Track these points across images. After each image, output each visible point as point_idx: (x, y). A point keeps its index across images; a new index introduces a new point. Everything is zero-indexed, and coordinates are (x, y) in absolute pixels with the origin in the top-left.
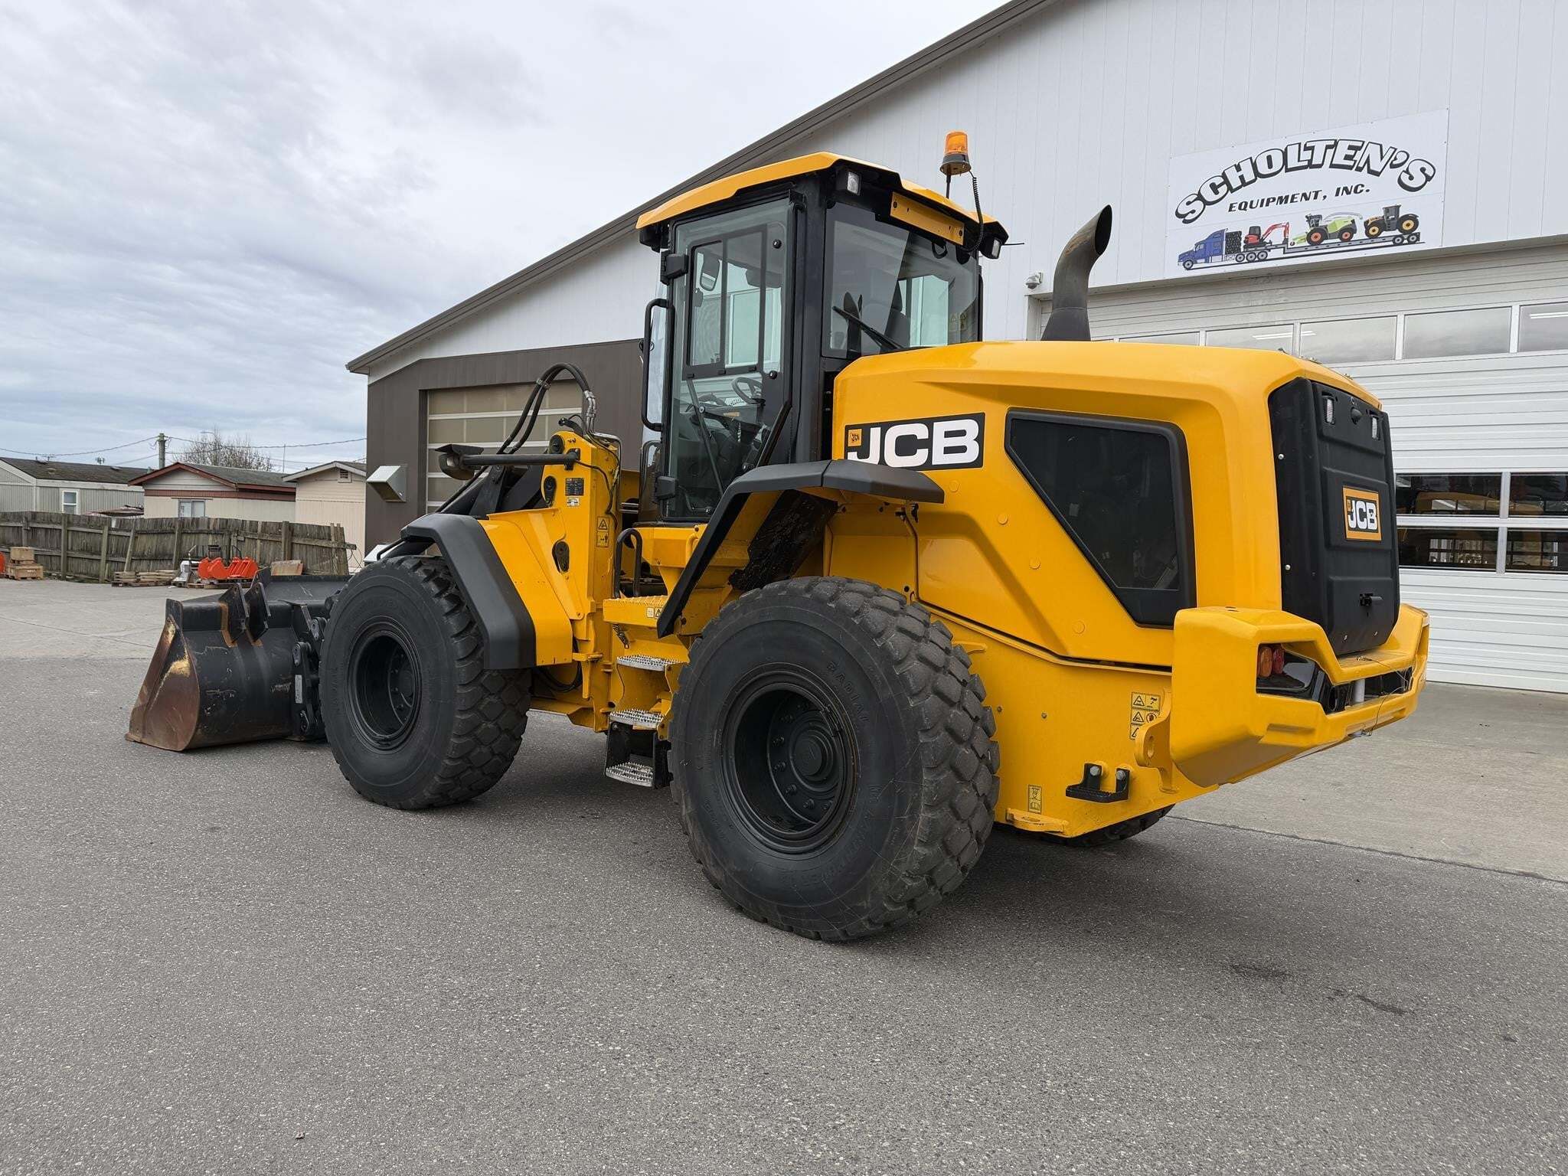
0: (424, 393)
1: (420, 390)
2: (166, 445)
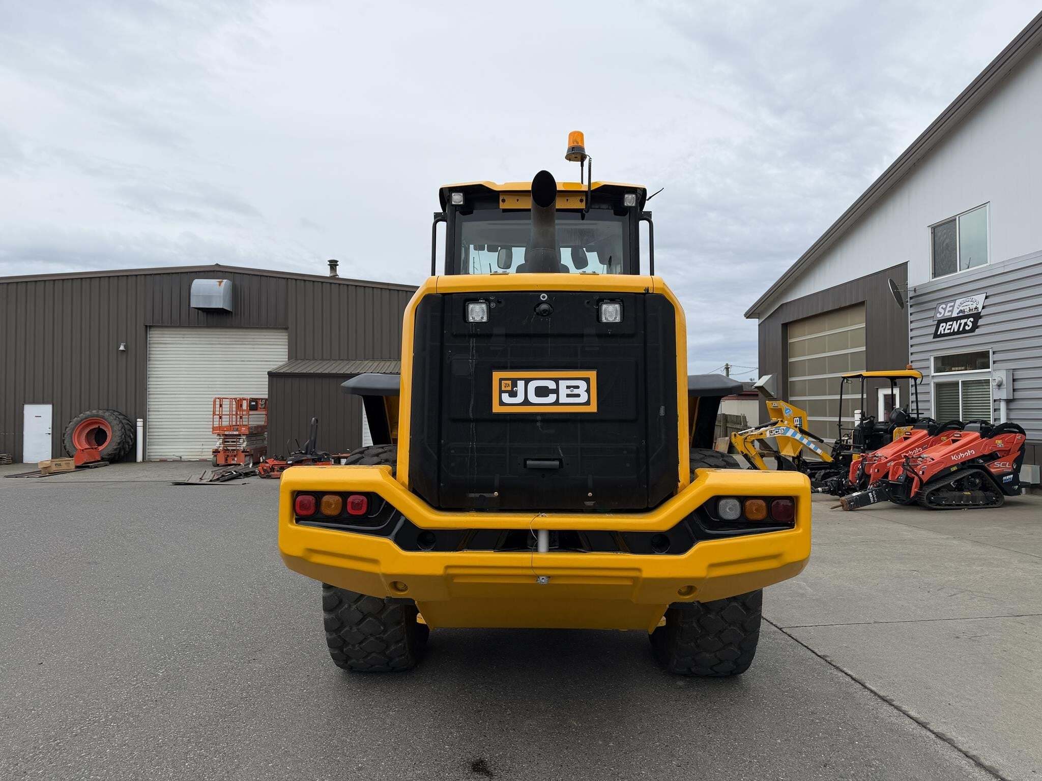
0: (785, 326)
1: (782, 324)
2: (729, 370)
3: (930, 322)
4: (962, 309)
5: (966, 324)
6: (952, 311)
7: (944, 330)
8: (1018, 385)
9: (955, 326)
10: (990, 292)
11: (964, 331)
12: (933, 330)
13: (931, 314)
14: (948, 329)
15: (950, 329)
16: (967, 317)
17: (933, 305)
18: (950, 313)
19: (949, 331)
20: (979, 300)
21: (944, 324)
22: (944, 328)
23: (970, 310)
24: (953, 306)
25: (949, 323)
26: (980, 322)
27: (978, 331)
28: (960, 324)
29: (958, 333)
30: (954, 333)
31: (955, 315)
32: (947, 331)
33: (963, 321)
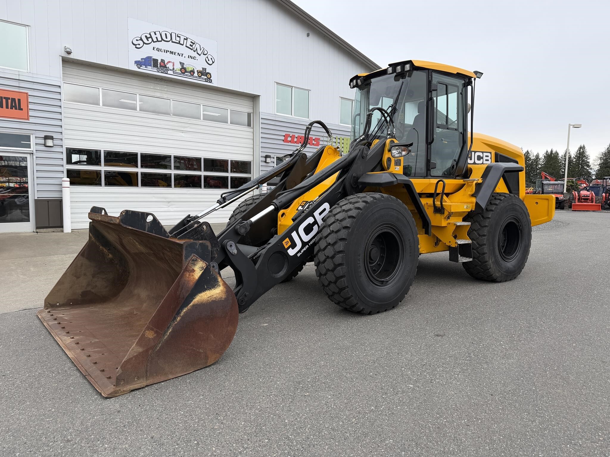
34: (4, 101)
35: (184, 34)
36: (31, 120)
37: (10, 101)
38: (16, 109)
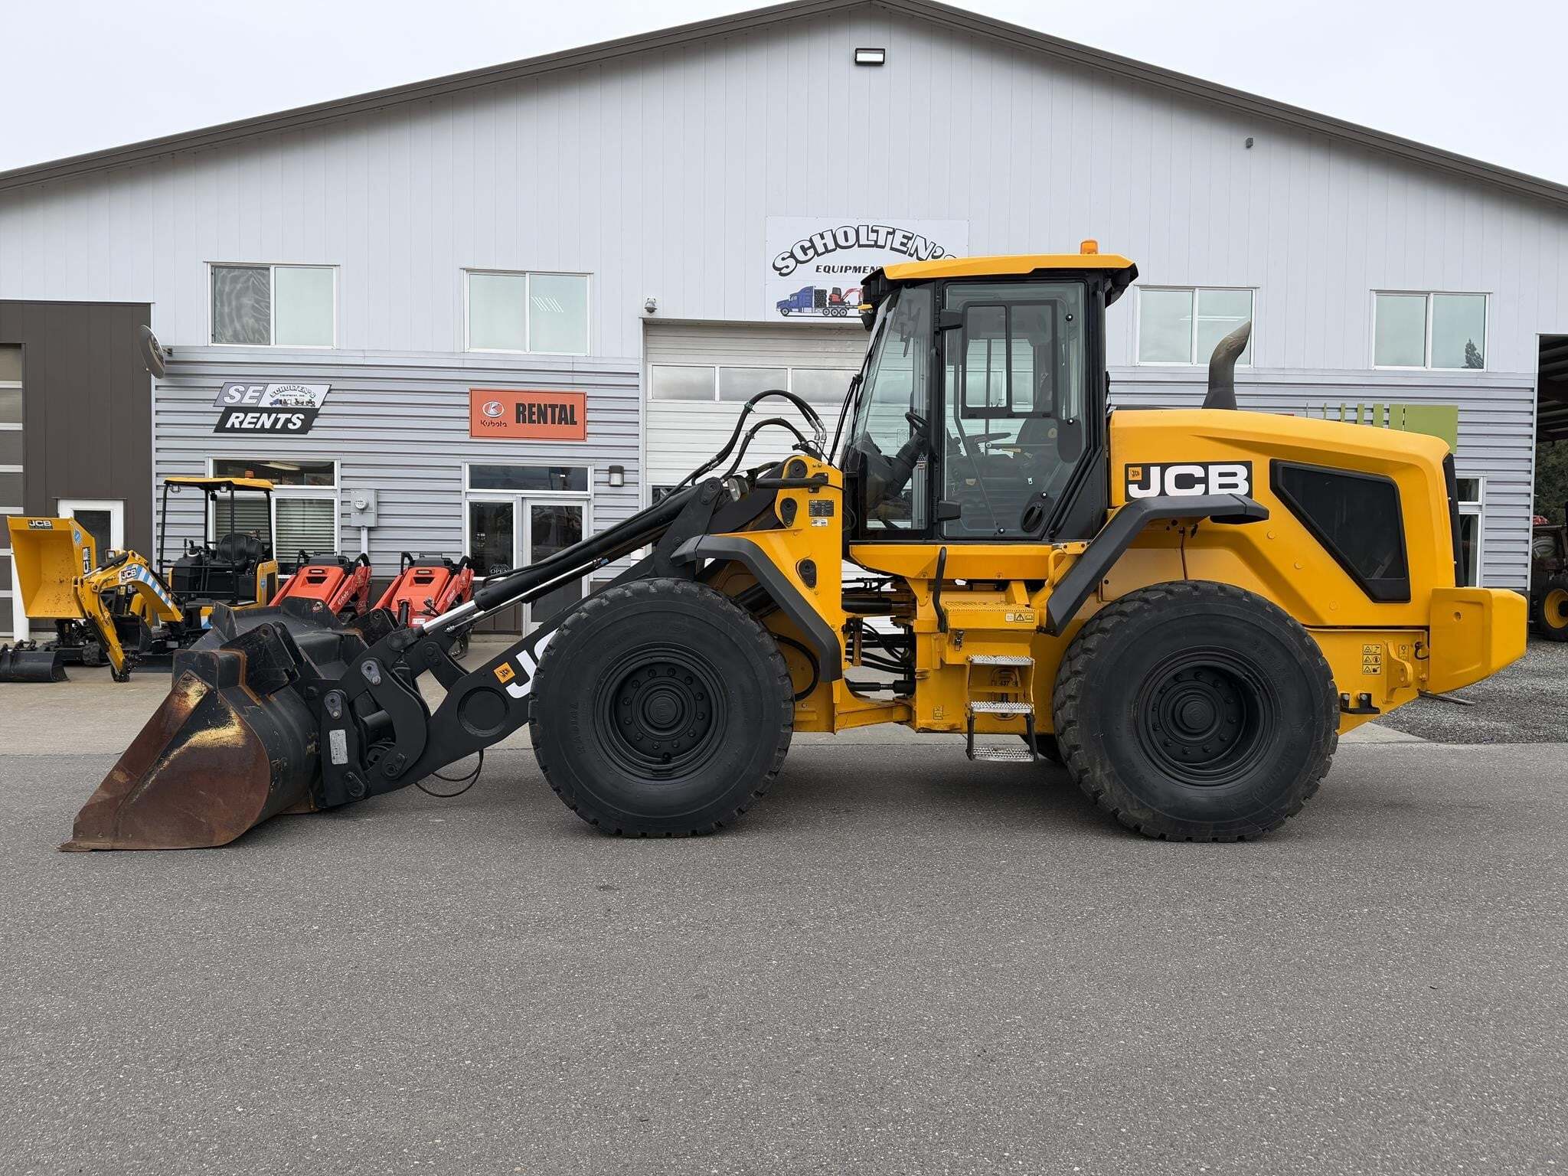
3: (210, 407)
4: (283, 398)
5: (288, 421)
6: (259, 399)
7: (241, 423)
8: (384, 510)
9: (266, 421)
10: (336, 385)
11: (285, 430)
12: (216, 419)
13: (214, 395)
14: (250, 423)
15: (256, 423)
16: (294, 411)
17: (220, 382)
18: (255, 401)
19: (252, 426)
20: (318, 393)
21: (242, 416)
22: (240, 419)
23: (297, 402)
24: (262, 393)
25: (250, 415)
26: (316, 422)
27: (311, 434)
28: (277, 420)
29: (273, 430)
30: (263, 430)
31: (265, 403)
32: (245, 425)
33: (283, 417)
34: (549, 410)
35: (886, 222)
36: (590, 440)
37: (557, 410)
38: (566, 423)
